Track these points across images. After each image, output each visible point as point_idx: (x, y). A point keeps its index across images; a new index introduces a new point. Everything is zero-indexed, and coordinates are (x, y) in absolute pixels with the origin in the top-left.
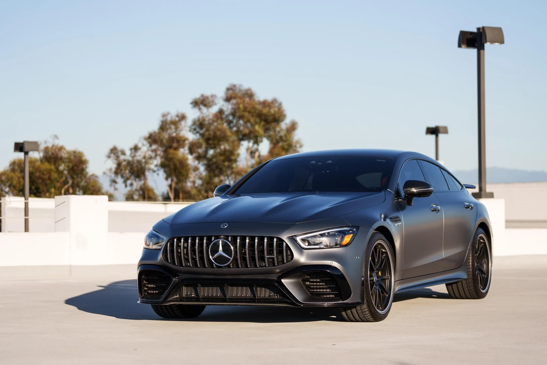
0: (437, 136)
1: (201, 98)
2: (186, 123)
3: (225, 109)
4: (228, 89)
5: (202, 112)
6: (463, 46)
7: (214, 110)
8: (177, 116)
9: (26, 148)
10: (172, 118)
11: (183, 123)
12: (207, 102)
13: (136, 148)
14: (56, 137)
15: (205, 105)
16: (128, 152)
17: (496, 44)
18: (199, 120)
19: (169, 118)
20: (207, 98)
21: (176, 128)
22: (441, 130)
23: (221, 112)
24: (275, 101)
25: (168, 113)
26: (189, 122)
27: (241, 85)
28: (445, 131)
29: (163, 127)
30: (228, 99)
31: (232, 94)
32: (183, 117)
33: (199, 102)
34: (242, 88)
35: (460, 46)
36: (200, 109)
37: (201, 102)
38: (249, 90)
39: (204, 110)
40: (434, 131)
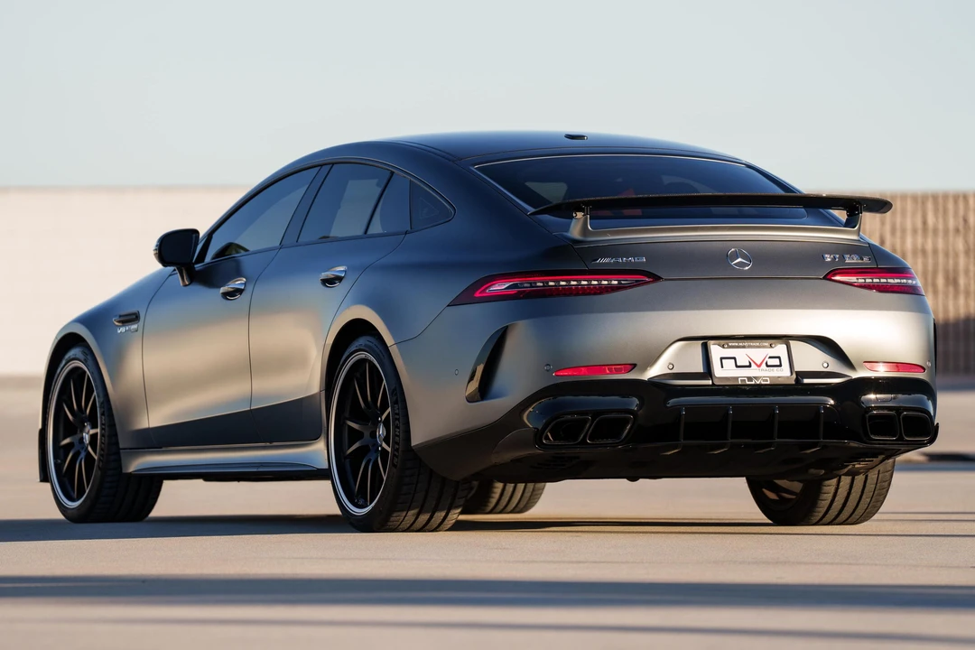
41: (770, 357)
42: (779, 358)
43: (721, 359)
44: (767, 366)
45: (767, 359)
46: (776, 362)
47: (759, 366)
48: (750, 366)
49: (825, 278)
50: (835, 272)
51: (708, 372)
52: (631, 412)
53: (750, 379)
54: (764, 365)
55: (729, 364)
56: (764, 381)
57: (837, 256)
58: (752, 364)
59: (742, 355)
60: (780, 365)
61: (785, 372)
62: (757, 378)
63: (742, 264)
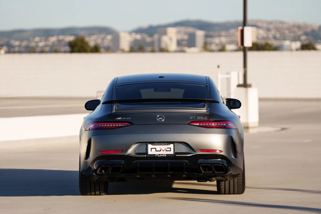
41: (167, 148)
42: (170, 148)
43: (151, 149)
44: (166, 151)
45: (166, 149)
46: (169, 149)
47: (163, 151)
48: (160, 151)
49: (188, 124)
50: (192, 122)
51: (146, 153)
52: (121, 165)
53: (159, 155)
54: (165, 151)
55: (154, 150)
56: (164, 155)
57: (194, 117)
58: (161, 150)
59: (158, 147)
60: (170, 151)
61: (172, 152)
62: (162, 155)
63: (161, 120)
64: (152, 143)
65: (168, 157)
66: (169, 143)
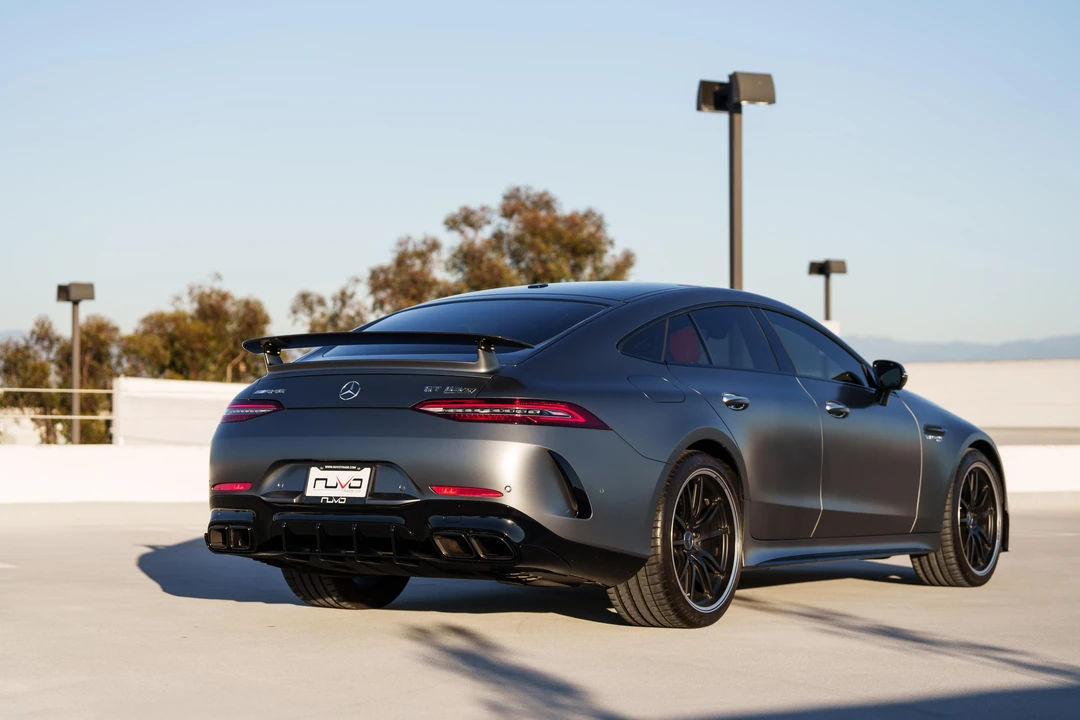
0: (827, 276)
1: (464, 213)
2: (439, 254)
3: (504, 229)
4: (507, 198)
5: (466, 237)
6: (705, 108)
7: (486, 233)
8: (424, 242)
9: (74, 295)
10: (415, 246)
11: (434, 256)
12: (474, 218)
13: (344, 298)
14: (218, 277)
15: (472, 225)
16: (330, 303)
17: (762, 104)
18: (461, 250)
19: (411, 248)
20: (473, 213)
21: (424, 263)
22: (833, 267)
23: (498, 236)
24: (589, 215)
25: (409, 238)
26: (445, 254)
27: (528, 188)
28: (842, 268)
29: (401, 261)
30: (508, 213)
31: (513, 206)
32: (435, 246)
33: (459, 219)
34: (531, 192)
35: (699, 108)
36: (462, 232)
37: (465, 220)
38: (545, 194)
39: (470, 232)
40: (822, 269)
41: (355, 480)
42: (361, 480)
45: (352, 481)
46: (358, 484)
47: (343, 487)
48: (336, 487)
49: (414, 408)
50: (425, 403)
51: (303, 492)
52: (248, 524)
53: (331, 499)
54: (347, 487)
55: (320, 485)
56: (341, 500)
57: (439, 387)
58: (339, 485)
59: (333, 476)
60: (360, 487)
61: (362, 493)
62: (337, 498)
63: (350, 395)
64: (321, 464)
65: (352, 505)
66: (360, 464)
